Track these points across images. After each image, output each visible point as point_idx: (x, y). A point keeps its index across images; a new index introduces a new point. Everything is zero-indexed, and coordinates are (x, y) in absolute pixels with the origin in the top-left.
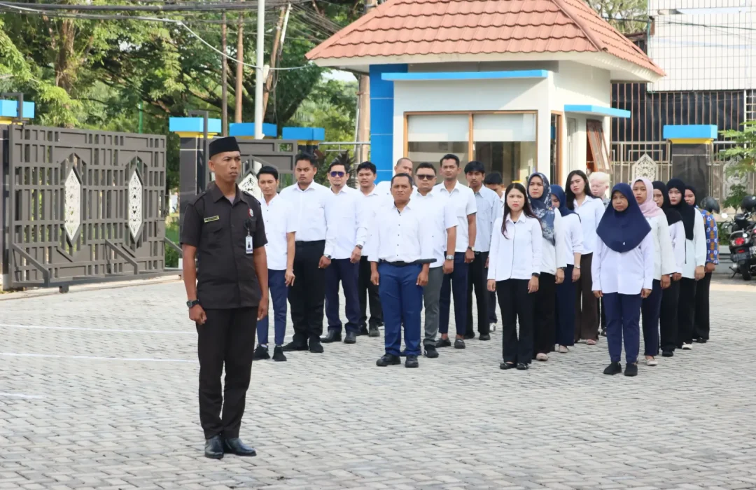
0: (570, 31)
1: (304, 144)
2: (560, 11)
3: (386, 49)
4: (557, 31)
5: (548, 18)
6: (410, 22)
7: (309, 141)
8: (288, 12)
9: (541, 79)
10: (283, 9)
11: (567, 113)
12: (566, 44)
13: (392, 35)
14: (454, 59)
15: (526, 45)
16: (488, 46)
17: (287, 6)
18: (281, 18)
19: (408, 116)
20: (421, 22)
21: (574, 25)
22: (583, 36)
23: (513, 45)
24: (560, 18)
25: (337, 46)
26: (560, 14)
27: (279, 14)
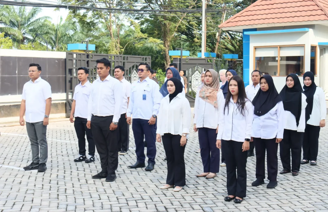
0: (319, 12)
1: (230, 60)
2: (317, 5)
3: (248, 23)
4: (314, 13)
5: (311, 8)
6: (258, 12)
7: (232, 59)
8: (225, 13)
9: (306, 32)
10: (223, 12)
11: (319, 46)
12: (317, 18)
13: (250, 18)
14: (273, 25)
15: (301, 19)
16: (286, 20)
17: (225, 11)
18: (223, 15)
19: (256, 48)
20: (262, 12)
21: (321, 10)
22: (325, 14)
23: (296, 19)
24: (316, 8)
25: (230, 23)
26: (316, 6)
27: (222, 13)
